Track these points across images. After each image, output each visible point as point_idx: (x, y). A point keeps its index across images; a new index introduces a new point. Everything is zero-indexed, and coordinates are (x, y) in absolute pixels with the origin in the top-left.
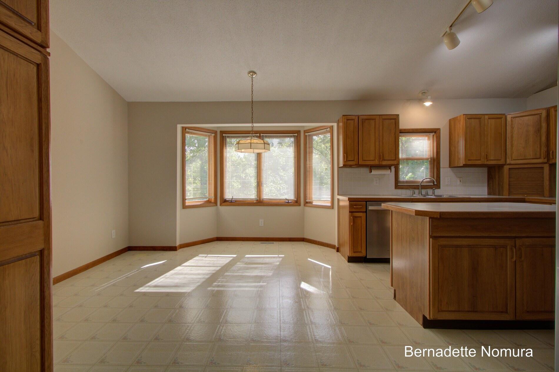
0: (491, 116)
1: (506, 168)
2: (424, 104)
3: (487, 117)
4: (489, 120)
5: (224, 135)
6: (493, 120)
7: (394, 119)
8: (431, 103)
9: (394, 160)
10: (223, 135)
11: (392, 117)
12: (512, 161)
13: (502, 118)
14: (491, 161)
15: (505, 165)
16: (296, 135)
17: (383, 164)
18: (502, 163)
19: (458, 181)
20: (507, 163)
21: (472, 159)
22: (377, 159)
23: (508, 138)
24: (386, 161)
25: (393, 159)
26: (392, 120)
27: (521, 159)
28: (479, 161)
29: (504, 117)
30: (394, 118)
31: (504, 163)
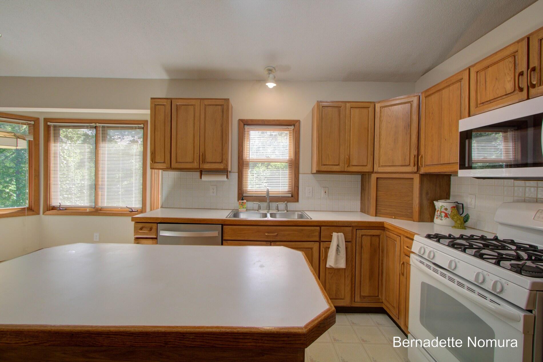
0: (354, 105)
1: (374, 177)
2: (267, 84)
3: (348, 105)
4: (352, 110)
5: (49, 123)
6: (357, 110)
7: (221, 105)
8: (275, 85)
9: (220, 163)
10: (47, 123)
11: (218, 102)
12: (380, 168)
13: (369, 108)
14: (354, 167)
15: (373, 172)
16: (142, 126)
17: (205, 168)
18: (368, 171)
19: (323, 192)
20: (375, 171)
21: (328, 164)
22: (196, 160)
23: (376, 135)
24: (209, 164)
25: (218, 161)
26: (217, 107)
27: (389, 166)
28: (338, 167)
29: (372, 106)
30: (221, 103)
31: (372, 171)
